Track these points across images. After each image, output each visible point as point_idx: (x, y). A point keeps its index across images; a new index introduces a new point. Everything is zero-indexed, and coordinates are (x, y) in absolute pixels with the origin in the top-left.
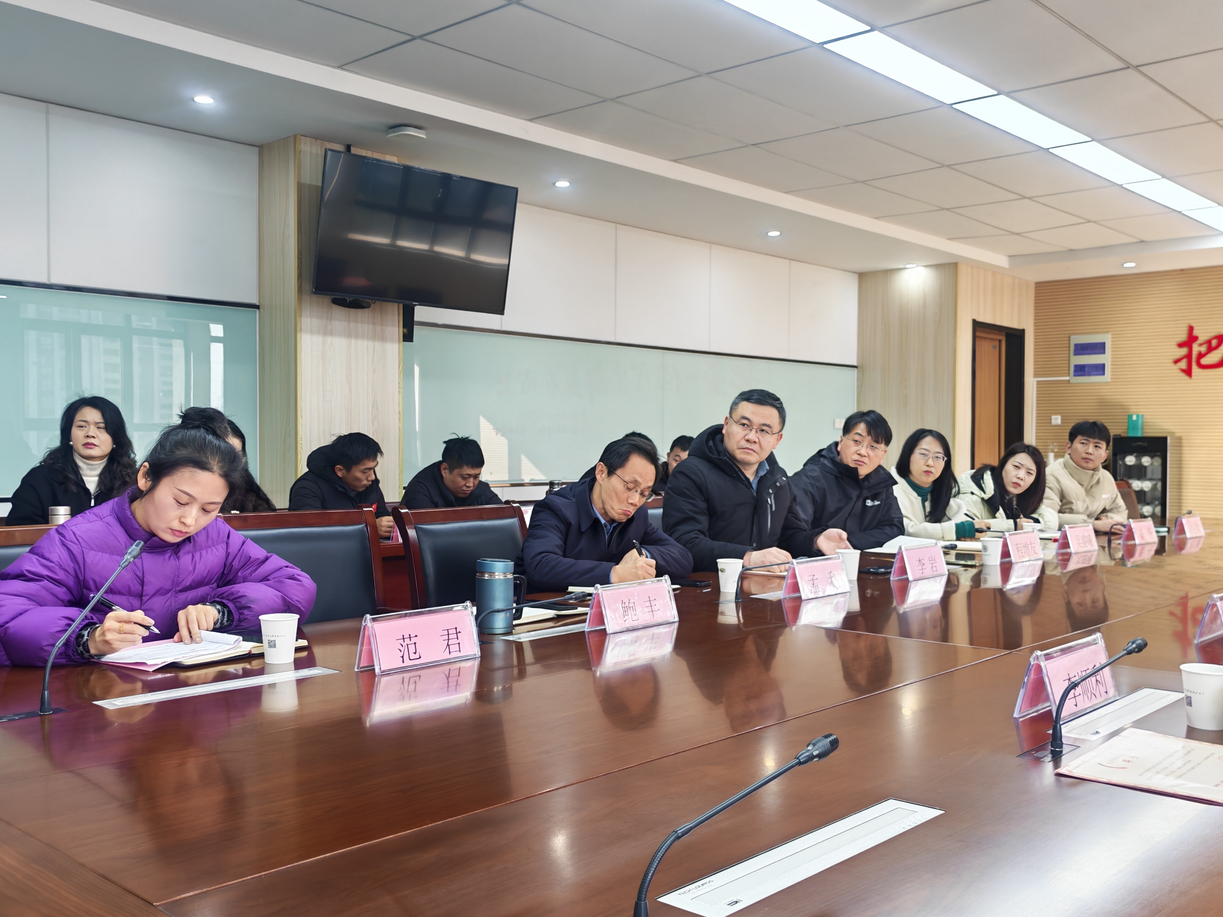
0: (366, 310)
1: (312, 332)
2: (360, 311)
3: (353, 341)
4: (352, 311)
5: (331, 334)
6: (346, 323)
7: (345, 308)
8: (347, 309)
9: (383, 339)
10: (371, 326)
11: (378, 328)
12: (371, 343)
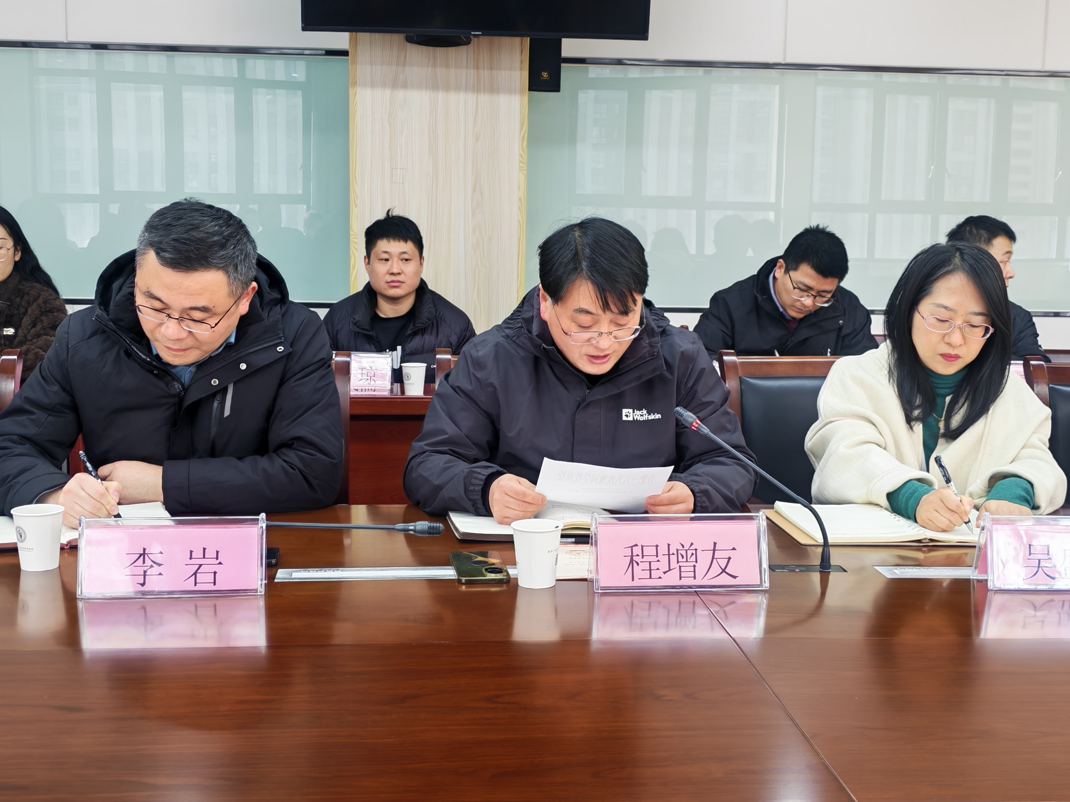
0: (464, 48)
1: (373, 85)
2: (452, 50)
3: (441, 95)
4: (440, 51)
5: (405, 86)
6: (430, 68)
7: (428, 48)
8: (431, 49)
9: (493, 89)
10: (472, 72)
11: (485, 73)
12: (471, 98)
